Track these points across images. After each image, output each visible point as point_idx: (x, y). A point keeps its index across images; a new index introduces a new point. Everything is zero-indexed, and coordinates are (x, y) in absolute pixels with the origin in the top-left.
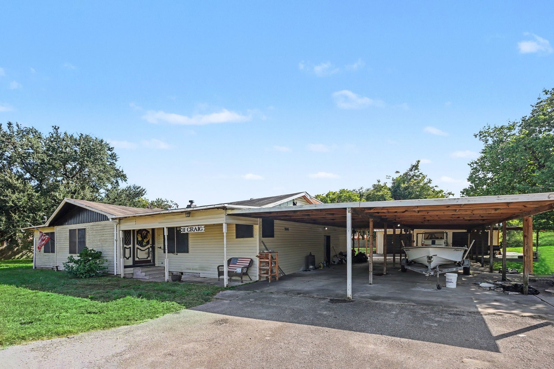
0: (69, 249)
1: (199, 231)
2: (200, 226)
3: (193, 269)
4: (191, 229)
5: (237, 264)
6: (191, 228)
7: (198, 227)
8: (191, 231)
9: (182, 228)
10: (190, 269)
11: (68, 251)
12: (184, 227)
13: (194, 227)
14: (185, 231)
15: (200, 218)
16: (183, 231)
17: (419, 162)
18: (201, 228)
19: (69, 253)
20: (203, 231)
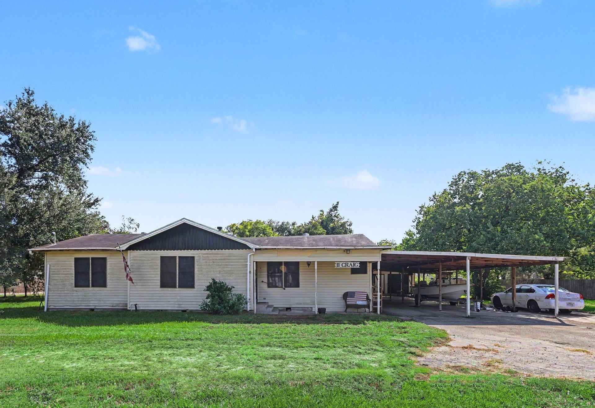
0: (159, 281)
1: (354, 266)
2: (355, 263)
3: (304, 304)
4: (346, 265)
5: (355, 297)
6: (346, 263)
7: (354, 263)
8: (346, 266)
9: (336, 263)
10: (301, 304)
11: (159, 284)
12: (338, 263)
13: (349, 263)
14: (339, 266)
15: (356, 255)
16: (337, 266)
17: (338, 203)
18: (356, 264)
19: (159, 287)
20: (358, 267)
